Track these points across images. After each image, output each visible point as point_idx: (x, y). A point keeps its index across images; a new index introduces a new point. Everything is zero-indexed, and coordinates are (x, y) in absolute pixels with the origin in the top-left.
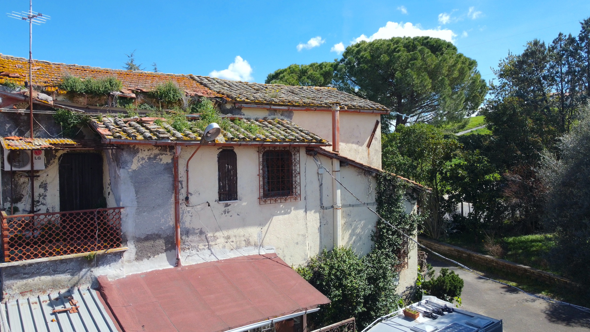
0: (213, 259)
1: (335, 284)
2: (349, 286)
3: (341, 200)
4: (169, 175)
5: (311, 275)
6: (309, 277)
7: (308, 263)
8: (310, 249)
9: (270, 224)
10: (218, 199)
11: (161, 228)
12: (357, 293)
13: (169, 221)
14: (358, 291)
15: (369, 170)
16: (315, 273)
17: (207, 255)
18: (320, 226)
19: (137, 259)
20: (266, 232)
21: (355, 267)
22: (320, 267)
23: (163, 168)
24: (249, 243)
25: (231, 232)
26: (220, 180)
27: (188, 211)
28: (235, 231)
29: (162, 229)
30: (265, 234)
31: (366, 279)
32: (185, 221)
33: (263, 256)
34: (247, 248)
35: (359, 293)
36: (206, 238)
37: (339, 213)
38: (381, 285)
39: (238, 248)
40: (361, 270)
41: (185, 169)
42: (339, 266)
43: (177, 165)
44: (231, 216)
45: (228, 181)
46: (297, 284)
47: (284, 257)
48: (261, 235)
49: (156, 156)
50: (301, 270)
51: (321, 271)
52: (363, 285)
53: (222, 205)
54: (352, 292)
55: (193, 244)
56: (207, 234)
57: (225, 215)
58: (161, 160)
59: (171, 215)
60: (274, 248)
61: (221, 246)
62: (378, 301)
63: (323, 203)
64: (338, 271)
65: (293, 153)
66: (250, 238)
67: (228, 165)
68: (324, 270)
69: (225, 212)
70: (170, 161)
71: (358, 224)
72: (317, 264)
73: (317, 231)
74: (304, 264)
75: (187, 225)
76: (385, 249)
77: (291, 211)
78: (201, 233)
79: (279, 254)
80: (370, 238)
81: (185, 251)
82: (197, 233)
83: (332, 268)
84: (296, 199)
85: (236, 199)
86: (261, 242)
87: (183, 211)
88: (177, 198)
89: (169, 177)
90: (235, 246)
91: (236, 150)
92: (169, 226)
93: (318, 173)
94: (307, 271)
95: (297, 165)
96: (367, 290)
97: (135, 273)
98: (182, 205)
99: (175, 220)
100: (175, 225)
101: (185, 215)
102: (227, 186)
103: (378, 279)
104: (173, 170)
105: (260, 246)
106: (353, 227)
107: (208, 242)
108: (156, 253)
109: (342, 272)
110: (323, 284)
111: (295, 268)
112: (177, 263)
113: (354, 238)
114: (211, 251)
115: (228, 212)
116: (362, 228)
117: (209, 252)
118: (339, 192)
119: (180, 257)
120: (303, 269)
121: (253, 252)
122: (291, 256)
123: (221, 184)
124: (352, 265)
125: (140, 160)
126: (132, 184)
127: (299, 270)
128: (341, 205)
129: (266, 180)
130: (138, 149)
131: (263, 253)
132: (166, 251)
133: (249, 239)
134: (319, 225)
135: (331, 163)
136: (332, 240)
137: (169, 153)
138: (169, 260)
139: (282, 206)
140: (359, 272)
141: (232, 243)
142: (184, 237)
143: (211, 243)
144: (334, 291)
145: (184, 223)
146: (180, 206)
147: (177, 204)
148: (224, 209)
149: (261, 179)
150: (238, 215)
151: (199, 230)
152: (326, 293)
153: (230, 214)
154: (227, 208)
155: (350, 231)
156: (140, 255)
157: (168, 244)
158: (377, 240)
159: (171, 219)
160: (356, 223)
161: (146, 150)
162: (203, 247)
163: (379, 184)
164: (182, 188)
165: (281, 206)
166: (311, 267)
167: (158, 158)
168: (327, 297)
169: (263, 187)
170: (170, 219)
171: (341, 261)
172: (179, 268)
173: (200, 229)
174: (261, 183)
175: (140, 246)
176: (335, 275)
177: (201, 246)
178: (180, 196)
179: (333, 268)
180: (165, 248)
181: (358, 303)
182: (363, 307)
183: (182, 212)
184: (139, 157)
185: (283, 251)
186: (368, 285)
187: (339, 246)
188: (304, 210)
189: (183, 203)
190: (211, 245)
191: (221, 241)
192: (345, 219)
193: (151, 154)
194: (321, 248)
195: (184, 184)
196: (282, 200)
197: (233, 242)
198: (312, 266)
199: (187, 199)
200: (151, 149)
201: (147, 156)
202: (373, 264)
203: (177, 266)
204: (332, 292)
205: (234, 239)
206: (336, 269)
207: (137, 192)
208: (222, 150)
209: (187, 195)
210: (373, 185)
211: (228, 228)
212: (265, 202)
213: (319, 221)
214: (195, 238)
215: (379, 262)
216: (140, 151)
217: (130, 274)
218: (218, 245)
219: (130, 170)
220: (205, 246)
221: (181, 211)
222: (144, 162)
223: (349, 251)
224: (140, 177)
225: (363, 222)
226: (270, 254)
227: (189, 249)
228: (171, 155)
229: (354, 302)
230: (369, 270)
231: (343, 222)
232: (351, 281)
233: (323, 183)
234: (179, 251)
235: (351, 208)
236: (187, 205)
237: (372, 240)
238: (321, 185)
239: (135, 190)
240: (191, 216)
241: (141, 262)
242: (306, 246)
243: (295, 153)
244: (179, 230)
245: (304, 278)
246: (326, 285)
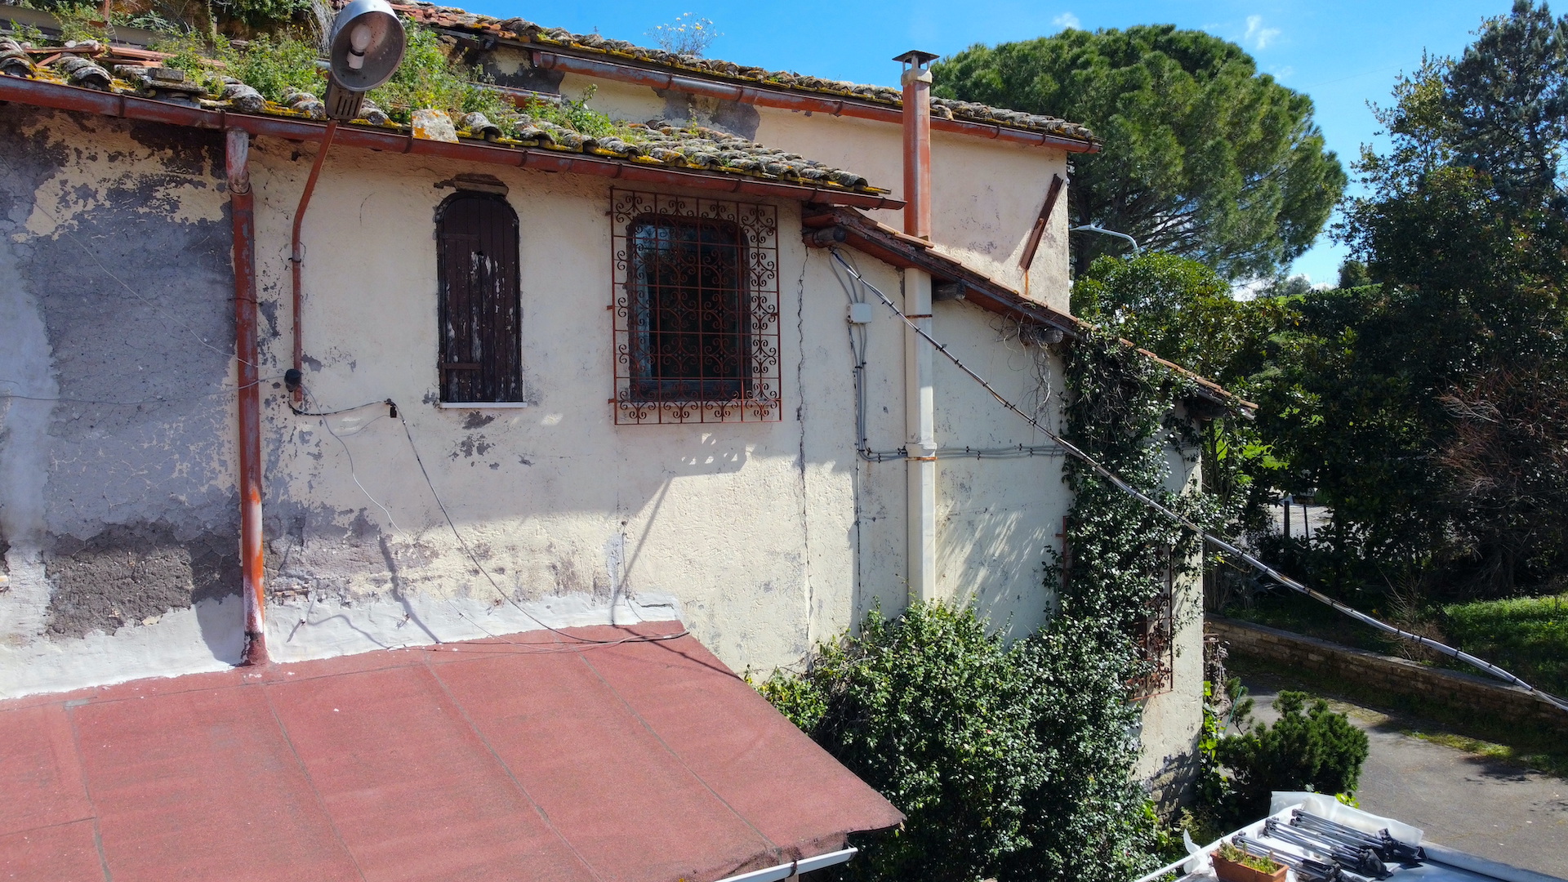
0: (415, 638)
1: (912, 745)
2: (967, 754)
3: (935, 431)
4: (211, 276)
5: (822, 709)
6: (814, 716)
7: (811, 666)
8: (816, 609)
9: (657, 507)
10: (437, 391)
11: (175, 501)
12: (998, 779)
13: (213, 471)
14: (1003, 774)
15: (1041, 319)
16: (835, 702)
17: (388, 621)
18: (857, 523)
19: (55, 630)
20: (644, 538)
21: (991, 681)
22: (857, 679)
23: (183, 241)
24: (572, 577)
25: (495, 533)
26: (444, 315)
27: (302, 434)
28: (510, 529)
29: (181, 503)
30: (636, 543)
31: (1031, 725)
32: (290, 475)
33: (628, 629)
34: (562, 599)
35: (1006, 782)
36: (385, 552)
37: (929, 474)
38: (1086, 748)
39: (523, 596)
40: (1014, 692)
41: (287, 253)
42: (928, 676)
43: (245, 233)
44: (495, 466)
45: (481, 320)
46: (761, 743)
47: (713, 638)
48: (619, 548)
49: (147, 188)
50: (779, 688)
51: (859, 693)
52: (1020, 752)
53: (454, 416)
54: (978, 777)
55: (323, 575)
56: (389, 537)
57: (470, 459)
58: (174, 206)
59: (221, 445)
60: (674, 600)
61: (449, 586)
62: (1074, 809)
63: (868, 436)
64: (925, 693)
65: (750, 234)
66: (576, 560)
67: (479, 253)
68: (872, 689)
69: (467, 447)
70: (216, 215)
71: (997, 525)
72: (845, 666)
73: (844, 542)
74: (793, 667)
75: (298, 492)
76: (1097, 617)
77: (743, 460)
78: (362, 528)
79: (693, 625)
80: (1041, 576)
81: (288, 602)
82: (344, 530)
83: (901, 681)
84: (762, 413)
85: (516, 397)
86: (621, 575)
87: (278, 431)
88: (249, 374)
89: (214, 282)
90: (510, 590)
91: (514, 199)
92: (214, 491)
93: (850, 322)
94: (804, 692)
95: (768, 281)
96: (1034, 767)
97: (35, 691)
98: (273, 405)
99: (238, 467)
100: (238, 489)
101: (289, 449)
102: (477, 341)
103: (1075, 726)
104: (232, 254)
105: (618, 592)
106: (977, 535)
107: (392, 568)
108: (148, 605)
109: (943, 700)
110: (866, 743)
111: (758, 681)
112: (250, 651)
113: (982, 573)
114: (407, 606)
115: (482, 449)
116: (1011, 540)
117: (398, 610)
118: (927, 395)
119: (261, 626)
120: (791, 687)
121: (589, 614)
122: (744, 636)
123: (452, 333)
124: (976, 671)
125: (73, 196)
126: (31, 297)
127: (773, 689)
128: (934, 446)
129: (644, 331)
130: (60, 147)
131: (628, 616)
132: (197, 597)
133: (571, 564)
134: (853, 520)
135: (899, 286)
136: (902, 578)
137: (212, 181)
138: (211, 635)
139: (709, 440)
140: (1006, 698)
141: (496, 577)
142: (281, 545)
143: (404, 573)
144: (909, 772)
145: (281, 483)
146: (265, 412)
147: (249, 400)
148: (462, 435)
149: (623, 323)
150: (524, 462)
151: (352, 517)
152: (879, 778)
153: (490, 457)
154: (475, 432)
155: (968, 549)
156: (72, 612)
157: (207, 569)
158: (1067, 582)
159: (223, 463)
160: (990, 520)
161: (103, 158)
162: (370, 588)
163: (1074, 374)
164: (275, 334)
165: (704, 438)
166: (819, 678)
167: (159, 195)
168: (885, 795)
169: (631, 354)
170: (215, 465)
171: (937, 656)
172: (256, 675)
173: (356, 513)
174: (623, 340)
175: (70, 573)
176: (915, 710)
177: (361, 584)
178: (260, 367)
179: (907, 683)
180: (191, 587)
181: (1003, 820)
182: (1018, 834)
183: (273, 436)
184: (64, 183)
185: (712, 616)
186: (1040, 750)
187: (926, 599)
188: (794, 458)
189: (280, 400)
190: (406, 582)
191: (450, 564)
192: (950, 503)
193: (127, 176)
194: (857, 608)
195: (284, 318)
196: (709, 415)
197: (501, 570)
198: (825, 675)
199: (293, 379)
200: (126, 152)
201: (108, 185)
202: (1054, 671)
203: (247, 664)
204: (902, 775)
205: (506, 560)
206: (918, 688)
207: (55, 338)
208: (453, 190)
209: (297, 365)
210: (1054, 380)
211: (482, 515)
212: (638, 415)
213: (852, 504)
214: (339, 550)
215: (1076, 663)
216: (73, 158)
217: (20, 694)
218: (439, 581)
219: (21, 238)
220: (378, 582)
221: (266, 432)
222: (91, 204)
223: (966, 621)
224: (71, 271)
225: (1013, 516)
226: (659, 624)
227: (306, 594)
228: (221, 188)
229: (987, 814)
230: (1041, 694)
231: (943, 512)
232: (977, 735)
233: (866, 360)
234: (255, 600)
235: (974, 461)
236: (296, 406)
237: (1046, 583)
238: (860, 367)
239: (49, 329)
240: (318, 457)
241: (76, 644)
242: (803, 597)
243: (758, 234)
244: (257, 511)
245: (793, 720)
246: (880, 748)
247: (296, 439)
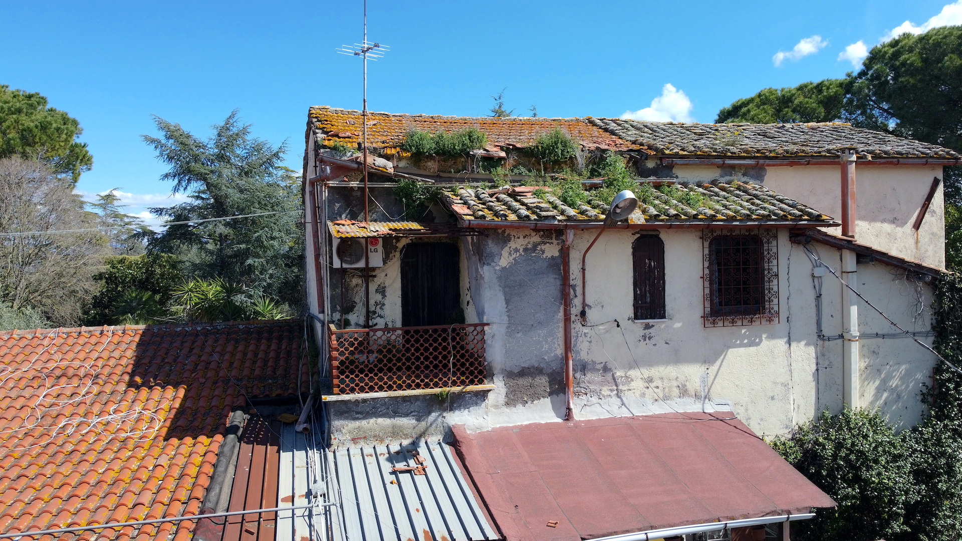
0: (624, 413)
1: (845, 475)
2: (874, 482)
3: (859, 325)
4: (555, 276)
5: (799, 455)
6: (796, 458)
7: (794, 435)
8: (796, 409)
9: (722, 362)
10: (633, 316)
11: (543, 359)
12: (890, 496)
13: (555, 348)
14: (893, 493)
15: (918, 270)
16: (806, 453)
17: (615, 405)
18: (817, 370)
19: (507, 404)
20: (716, 375)
21: (887, 449)
22: (816, 443)
23: (546, 264)
24: (686, 391)
25: (656, 372)
26: (635, 285)
27: (585, 333)
28: (661, 371)
29: (545, 359)
30: (713, 377)
31: (910, 472)
32: (581, 349)
33: (710, 414)
34: (682, 400)
35: (895, 498)
36: (614, 379)
37: (855, 348)
38: (942, 486)
39: (666, 398)
40: (900, 456)
41: (580, 266)
42: (853, 444)
43: (567, 260)
44: (655, 345)
45: (649, 286)
46: (772, 468)
47: (747, 420)
48: (706, 379)
49: (535, 246)
50: (779, 444)
51: (818, 449)
52: (903, 484)
53: (639, 325)
54: (879, 494)
55: (592, 387)
56: (616, 373)
57: (645, 342)
58: (543, 252)
59: (558, 338)
60: (730, 402)
61: (638, 393)
62: (936, 516)
63: (823, 329)
64: (852, 452)
65: (765, 240)
66: (687, 384)
67: (649, 260)
68: (824, 448)
69: (644, 337)
70: (557, 254)
71: (894, 371)
72: (811, 436)
73: (811, 378)
74: (785, 435)
75: (583, 356)
76: (952, 420)
77: (761, 341)
78: (606, 369)
79: (738, 414)
80: (919, 398)
81: (580, 397)
82: (599, 370)
83: (839, 446)
84: (770, 320)
85: (664, 317)
86: (706, 391)
87: (577, 333)
88: (568, 313)
89: (556, 278)
90: (661, 396)
91: (663, 236)
92: (556, 356)
93: (813, 276)
94: (791, 447)
95: (773, 261)
96: (911, 493)
97: (505, 425)
98: (575, 323)
99: (564, 346)
100: (564, 355)
101: (580, 339)
102: (648, 295)
103: (934, 474)
104: (562, 268)
105: (705, 398)
106: (883, 376)
107: (617, 385)
108: (535, 397)
109: (861, 456)
110: (821, 472)
111: (768, 440)
112: (568, 415)
113: (885, 395)
114: (622, 400)
115: (650, 338)
116: (902, 379)
117: (618, 401)
118: (854, 310)
119: (572, 406)
120: (784, 444)
121: (693, 407)
122: (762, 420)
123: (639, 292)
124: (881, 444)
125: (513, 252)
126: (500, 288)
127: (775, 445)
128: (858, 334)
129: (716, 286)
130: (509, 235)
131: (710, 408)
132: (550, 394)
133: (685, 386)
134: (815, 369)
135: (838, 257)
136: (840, 397)
137: (555, 242)
138: (555, 409)
139: (745, 332)
140: (896, 458)
141: (656, 390)
142: (578, 375)
143: (621, 387)
144: (844, 488)
145: (578, 352)
146: (573, 326)
147: (568, 322)
148: (642, 332)
149: (707, 284)
150: (667, 343)
151: (602, 365)
152: (829, 489)
153: (653, 341)
154: (647, 331)
155: (877, 383)
156: (512, 398)
157: (553, 384)
158: (935, 402)
159: (559, 345)
160: (890, 369)
161: (522, 237)
162: (609, 393)
163: (940, 297)
164: (576, 296)
165: (743, 331)
166: (798, 441)
167: (538, 249)
168: (831, 497)
169: (710, 297)
170: (556, 345)
171: (858, 435)
172: (571, 424)
173: (604, 364)
174: (707, 291)
175: (512, 384)
176: (846, 459)
177: (605, 391)
178: (571, 309)
179: (842, 447)
180: (548, 390)
181: (894, 516)
182: (903, 524)
183: (576, 335)
184: (510, 247)
185: (747, 410)
186: (915, 484)
187: (853, 408)
188: (786, 340)
189: (577, 321)
190: (621, 391)
191: (638, 384)
192: (867, 360)
193: (529, 243)
194: (817, 409)
195: (579, 290)
196: (745, 322)
197: (658, 387)
198: (800, 440)
199: (583, 314)
200: (528, 234)
201: (523, 247)
202: (925, 446)
203: (567, 420)
204: (839, 489)
205: (659, 383)
206: (847, 449)
207: (507, 302)
208: (639, 235)
209: (584, 308)
210: (926, 298)
211: (650, 364)
212: (714, 323)
213: (815, 361)
214: (595, 377)
215: (939, 443)
216: (513, 239)
217: (498, 426)
218: (634, 391)
219: (498, 268)
220: (612, 390)
221: (573, 333)
222: (518, 255)
223: (875, 419)
224: (512, 278)
225: (904, 367)
226: (723, 413)
227: (586, 394)
228: (558, 244)
229: (885, 512)
230: (917, 457)
231: (863, 365)
232: (879, 474)
233: (822, 293)
234: (570, 396)
235: (880, 340)
236: (583, 323)
237: (923, 401)
238: (819, 296)
239: (505, 299)
240: (590, 342)
241: (513, 409)
242: (790, 403)
243: (768, 240)
244: (571, 363)
245: (785, 459)
246: (828, 475)
247: (583, 335)
